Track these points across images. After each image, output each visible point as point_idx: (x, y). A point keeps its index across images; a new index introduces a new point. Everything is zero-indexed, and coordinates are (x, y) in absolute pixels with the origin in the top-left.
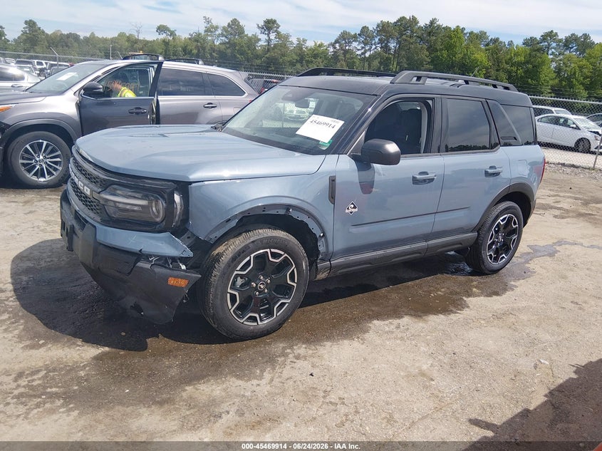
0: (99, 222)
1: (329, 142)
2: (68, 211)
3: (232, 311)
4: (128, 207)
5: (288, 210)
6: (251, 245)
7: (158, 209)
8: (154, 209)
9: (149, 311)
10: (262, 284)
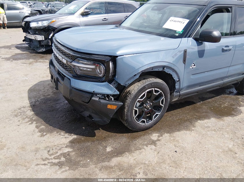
0: (71, 77)
1: (182, 31)
2: (54, 70)
3: (135, 118)
4: (85, 69)
5: (164, 68)
6: (146, 86)
7: (100, 70)
8: (98, 70)
9: (96, 118)
10: (148, 105)
